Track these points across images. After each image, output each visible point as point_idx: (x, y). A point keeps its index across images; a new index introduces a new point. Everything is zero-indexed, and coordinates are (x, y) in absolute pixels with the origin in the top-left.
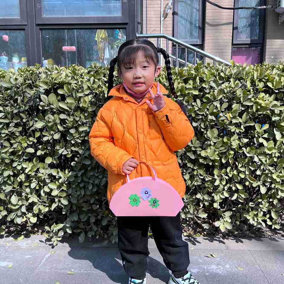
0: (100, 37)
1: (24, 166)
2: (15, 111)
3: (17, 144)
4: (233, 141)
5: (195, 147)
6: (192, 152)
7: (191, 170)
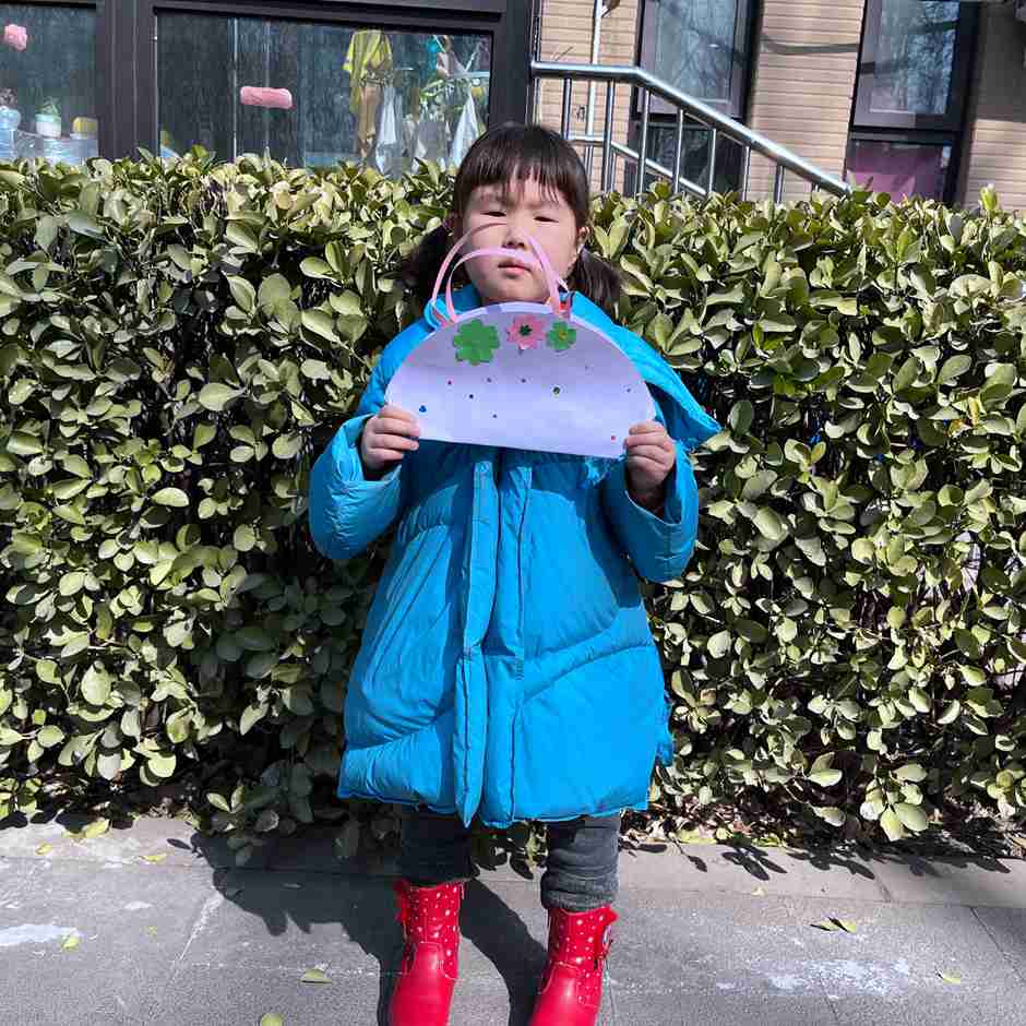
0: (365, 62)
1: (145, 558)
2: (122, 337)
3: (120, 467)
4: (972, 503)
5: (834, 520)
6: (817, 539)
7: (806, 608)
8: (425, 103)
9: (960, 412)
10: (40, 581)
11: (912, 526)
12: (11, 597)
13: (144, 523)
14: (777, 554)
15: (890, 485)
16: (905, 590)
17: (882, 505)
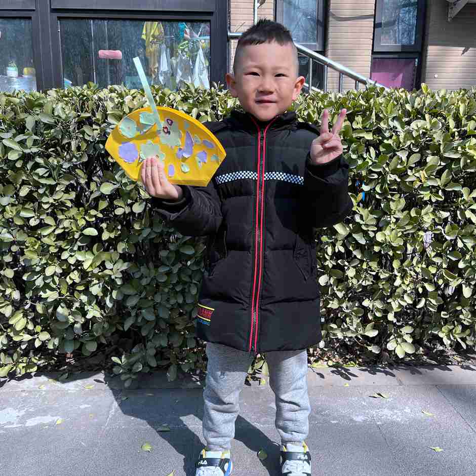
1: (80, 258)
2: (66, 166)
3: (68, 220)
4: (425, 215)
5: (368, 225)
6: (361, 233)
7: (359, 262)
8: (180, 52)
9: (418, 177)
10: (37, 270)
11: (401, 225)
12: (25, 278)
13: (79, 244)
14: (346, 241)
15: (390, 210)
16: (399, 252)
17: (387, 218)
